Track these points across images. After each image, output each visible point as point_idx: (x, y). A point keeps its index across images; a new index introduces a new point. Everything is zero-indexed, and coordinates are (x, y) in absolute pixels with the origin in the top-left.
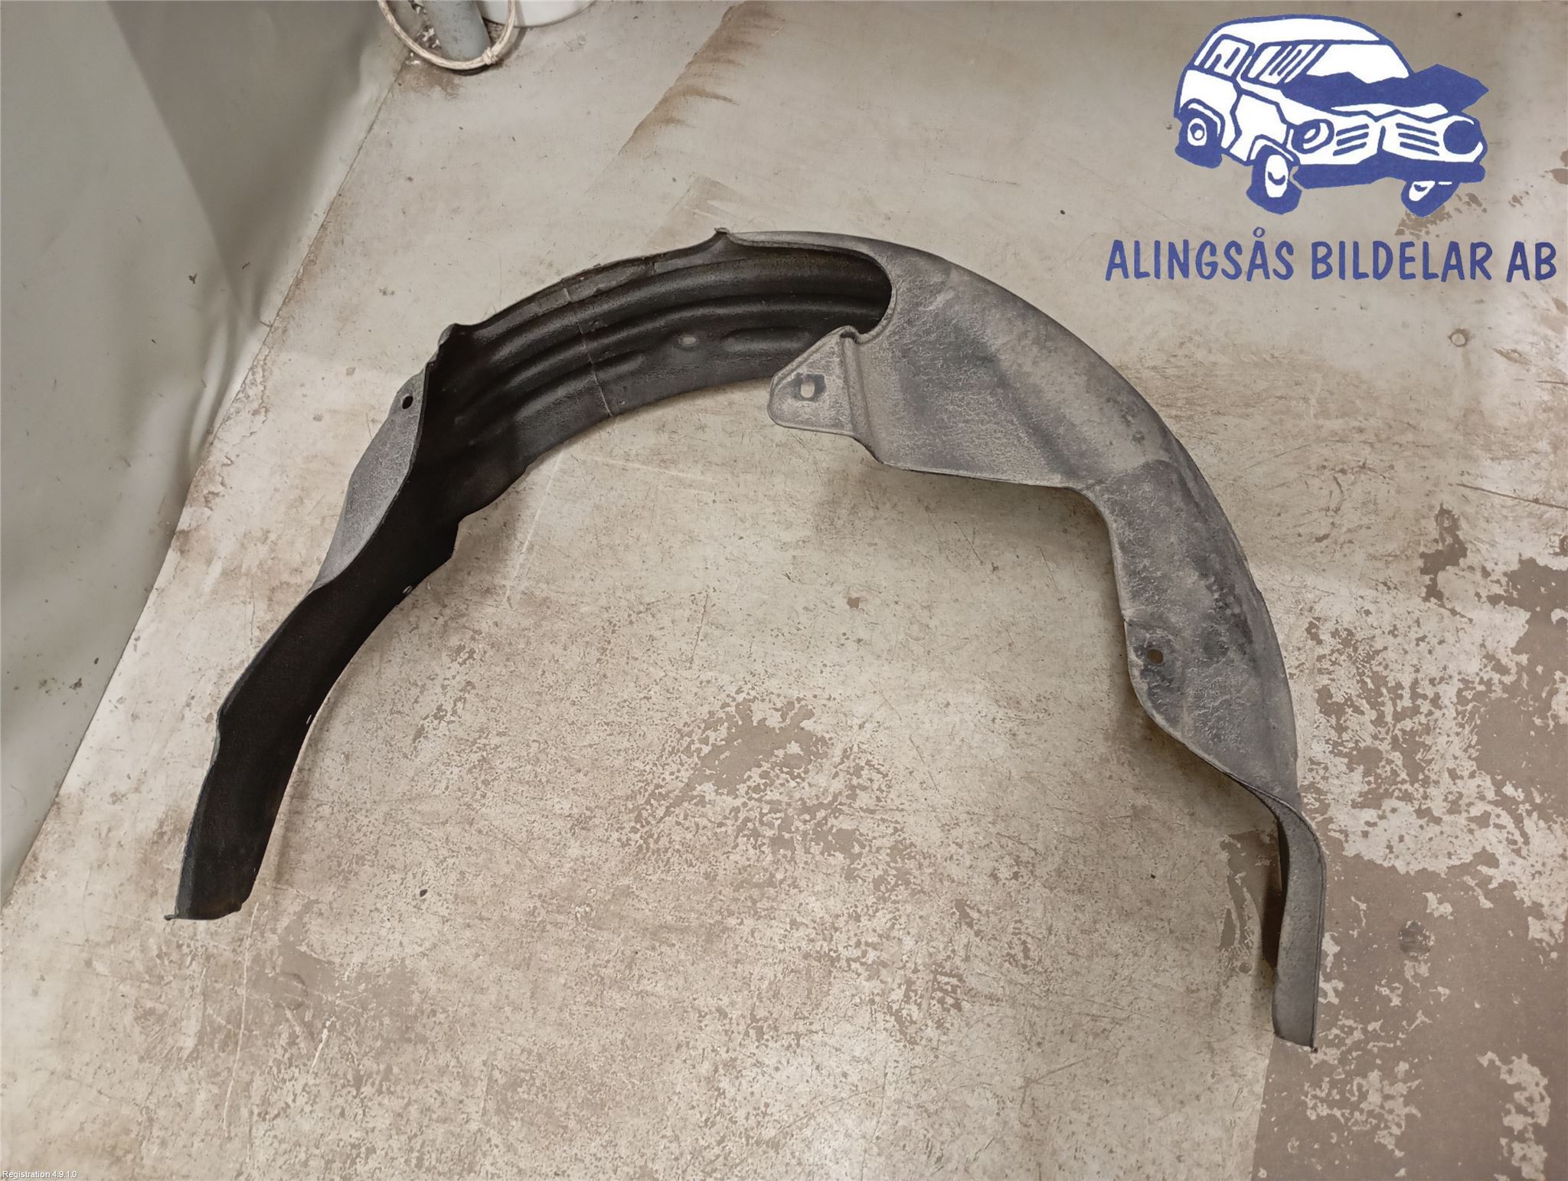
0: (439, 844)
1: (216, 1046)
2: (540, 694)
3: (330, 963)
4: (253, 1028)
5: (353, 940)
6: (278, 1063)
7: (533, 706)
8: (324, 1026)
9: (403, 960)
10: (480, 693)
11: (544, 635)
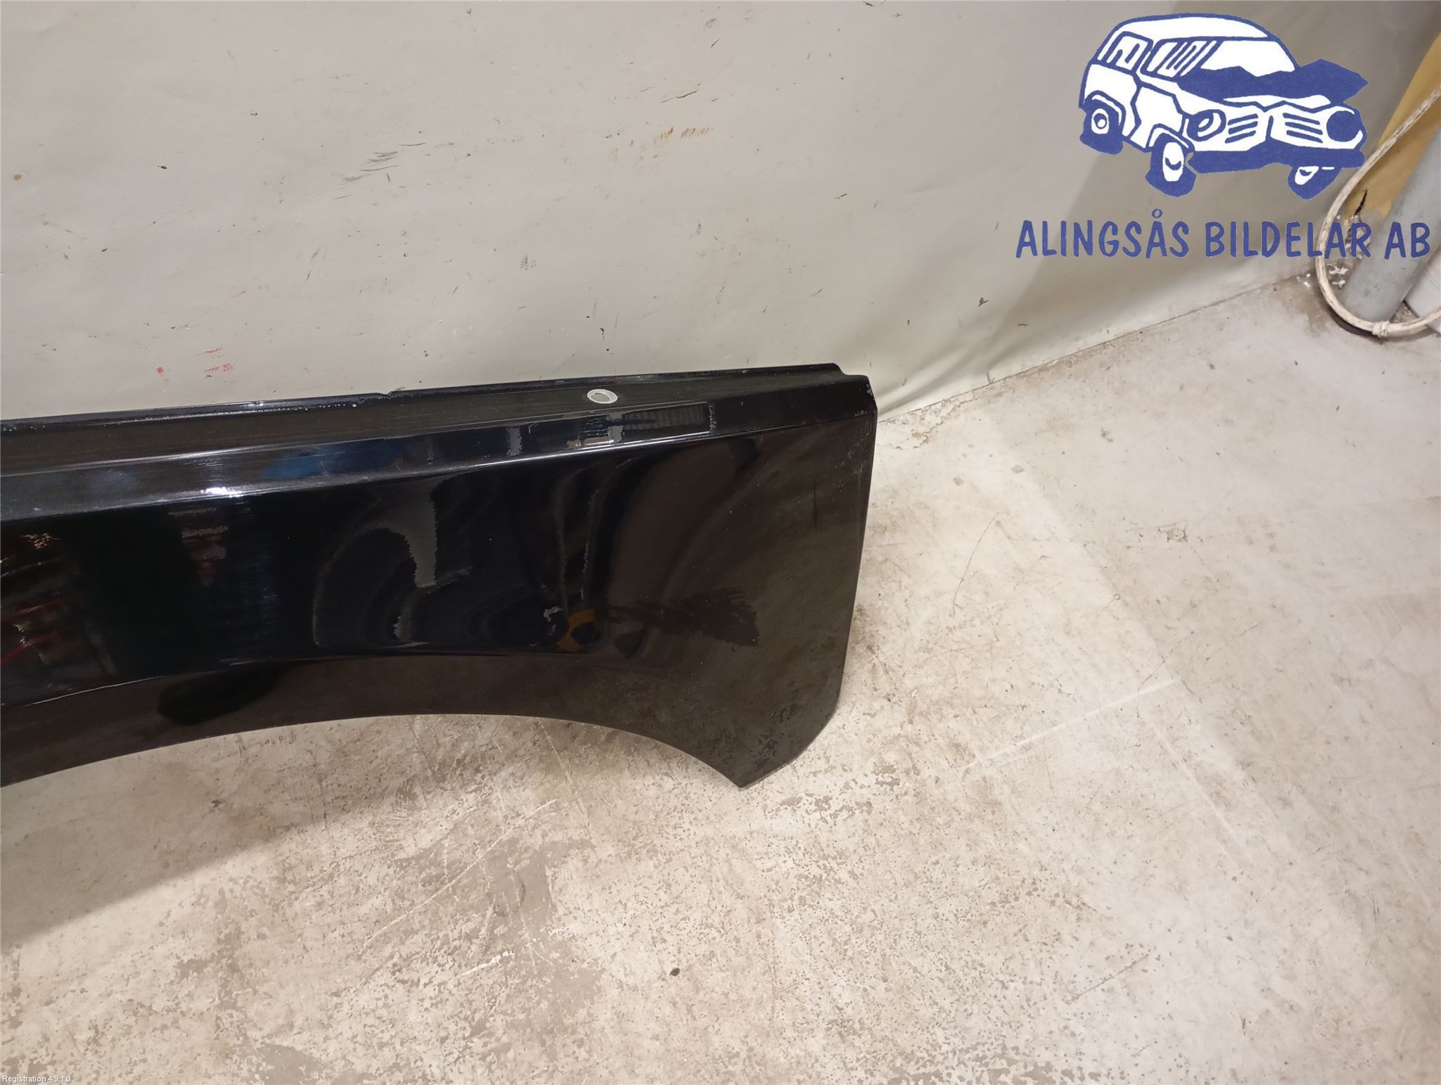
0: (719, 908)
1: (424, 874)
2: (917, 877)
3: (554, 906)
4: (458, 892)
5: (586, 909)
6: (446, 942)
7: (901, 882)
8: (501, 954)
9: (604, 970)
10: (870, 822)
11: (968, 832)
